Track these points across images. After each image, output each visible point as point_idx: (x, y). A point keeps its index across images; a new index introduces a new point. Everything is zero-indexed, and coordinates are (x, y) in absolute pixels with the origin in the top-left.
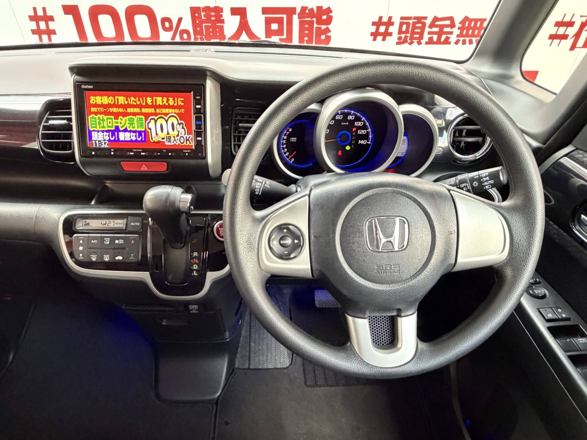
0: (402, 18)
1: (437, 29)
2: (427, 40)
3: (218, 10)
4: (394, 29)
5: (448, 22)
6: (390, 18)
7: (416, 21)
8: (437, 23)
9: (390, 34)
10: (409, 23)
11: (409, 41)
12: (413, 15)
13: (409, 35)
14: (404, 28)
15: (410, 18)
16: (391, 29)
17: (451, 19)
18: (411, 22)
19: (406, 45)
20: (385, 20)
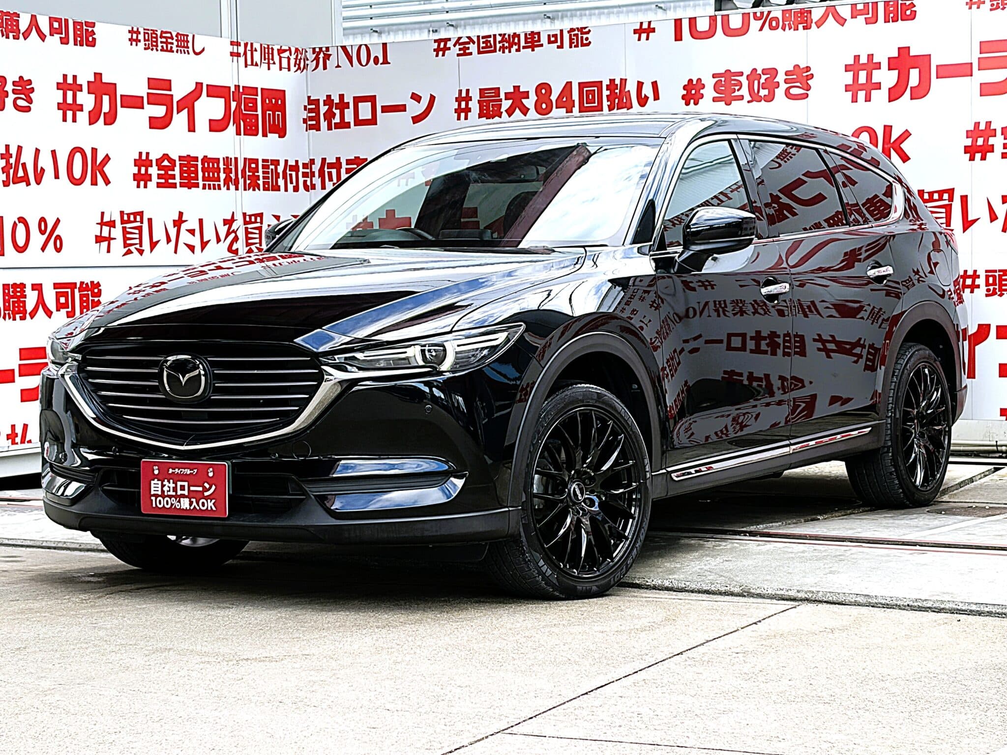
4: (981, 281)
6: (975, 271)
9: (978, 287)
10: (995, 276)
11: (999, 293)
12: (997, 269)
13: (997, 287)
14: (991, 280)
15: (995, 271)
16: (977, 282)
18: (997, 274)
19: (996, 296)
20: (970, 273)
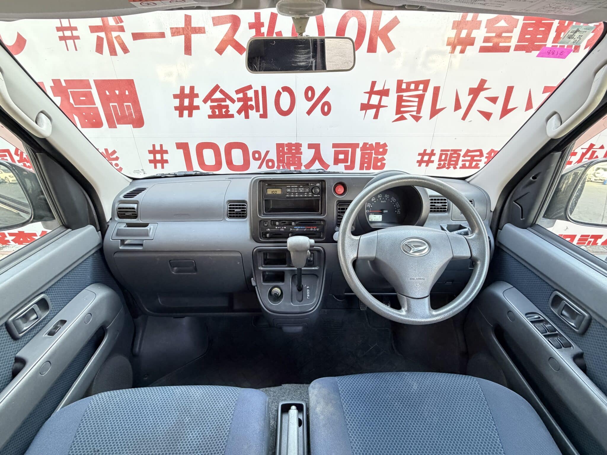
0: (442, 151)
1: (469, 158)
2: (461, 166)
3: (298, 146)
4: (435, 158)
5: (478, 153)
6: (433, 150)
7: (453, 152)
8: (469, 154)
9: (433, 162)
10: (447, 154)
11: (447, 167)
12: (450, 149)
13: (447, 162)
14: (443, 157)
15: (448, 151)
16: (433, 158)
17: (481, 151)
18: (449, 153)
19: (445, 169)
20: (428, 151)
